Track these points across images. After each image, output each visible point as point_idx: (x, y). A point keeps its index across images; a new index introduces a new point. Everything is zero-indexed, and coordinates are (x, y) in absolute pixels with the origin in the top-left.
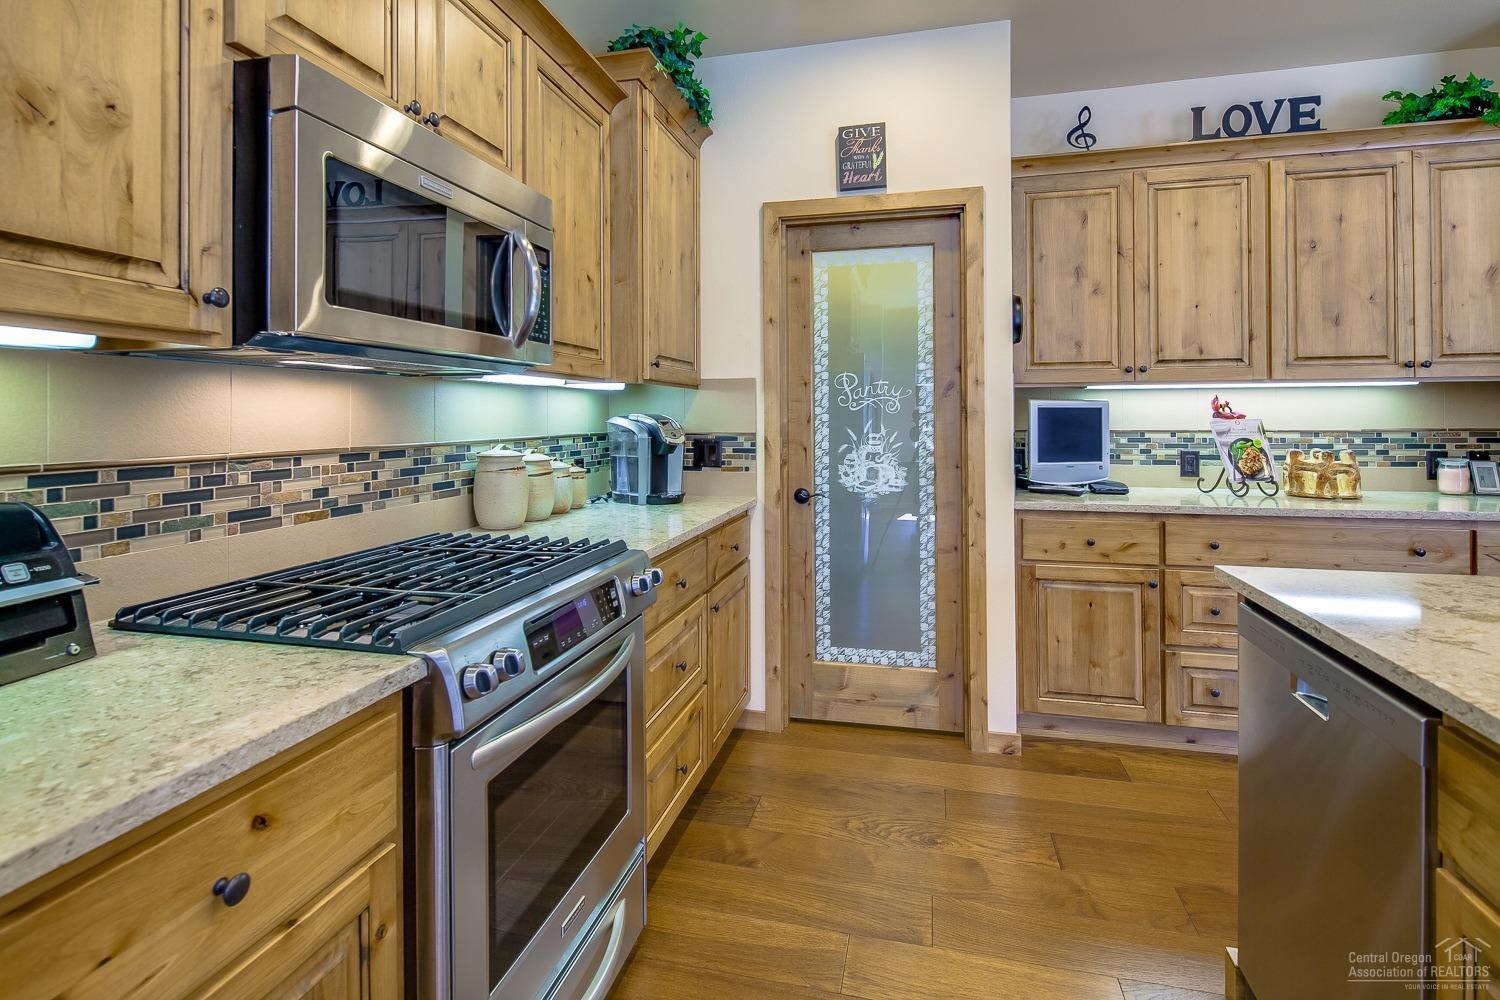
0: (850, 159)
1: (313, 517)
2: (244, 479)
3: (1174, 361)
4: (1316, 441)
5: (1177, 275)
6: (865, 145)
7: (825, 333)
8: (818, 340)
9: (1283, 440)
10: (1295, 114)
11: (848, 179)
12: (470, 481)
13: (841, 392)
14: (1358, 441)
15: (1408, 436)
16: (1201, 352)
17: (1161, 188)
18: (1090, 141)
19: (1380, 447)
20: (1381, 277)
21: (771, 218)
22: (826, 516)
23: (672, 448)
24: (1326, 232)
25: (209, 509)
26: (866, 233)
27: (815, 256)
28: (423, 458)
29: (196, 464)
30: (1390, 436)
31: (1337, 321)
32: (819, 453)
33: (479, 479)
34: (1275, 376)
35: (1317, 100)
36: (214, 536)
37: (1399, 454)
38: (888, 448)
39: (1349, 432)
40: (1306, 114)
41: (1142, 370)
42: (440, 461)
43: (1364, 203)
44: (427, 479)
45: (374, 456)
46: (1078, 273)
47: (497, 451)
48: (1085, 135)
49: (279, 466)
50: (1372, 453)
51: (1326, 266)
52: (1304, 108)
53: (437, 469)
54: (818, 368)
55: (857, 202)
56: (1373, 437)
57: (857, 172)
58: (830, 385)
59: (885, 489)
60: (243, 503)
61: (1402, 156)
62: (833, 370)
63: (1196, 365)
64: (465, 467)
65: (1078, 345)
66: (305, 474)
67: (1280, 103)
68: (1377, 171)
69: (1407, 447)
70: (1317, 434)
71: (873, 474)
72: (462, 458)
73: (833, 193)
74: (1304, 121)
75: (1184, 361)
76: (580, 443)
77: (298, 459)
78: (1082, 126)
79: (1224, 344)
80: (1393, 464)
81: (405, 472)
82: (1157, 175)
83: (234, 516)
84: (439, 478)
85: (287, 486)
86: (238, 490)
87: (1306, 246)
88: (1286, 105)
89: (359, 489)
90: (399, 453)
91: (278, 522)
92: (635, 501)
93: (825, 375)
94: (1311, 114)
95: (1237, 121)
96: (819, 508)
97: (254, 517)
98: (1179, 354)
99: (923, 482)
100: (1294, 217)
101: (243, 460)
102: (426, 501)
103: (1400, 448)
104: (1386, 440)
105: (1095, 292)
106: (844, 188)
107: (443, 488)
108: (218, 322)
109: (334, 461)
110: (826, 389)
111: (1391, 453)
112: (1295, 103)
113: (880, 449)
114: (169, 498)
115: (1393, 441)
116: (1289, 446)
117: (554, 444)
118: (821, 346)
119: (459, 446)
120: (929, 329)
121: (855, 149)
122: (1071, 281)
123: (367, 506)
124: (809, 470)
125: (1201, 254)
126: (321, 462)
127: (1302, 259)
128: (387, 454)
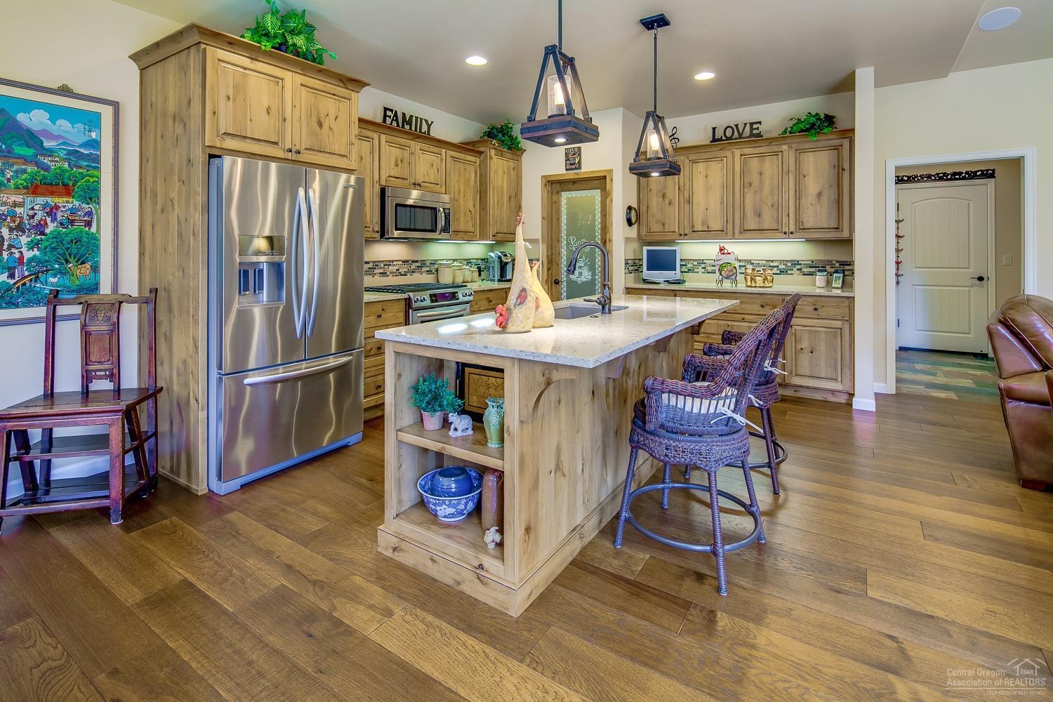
0: (568, 160)
1: (396, 276)
2: (382, 266)
3: (698, 231)
4: (772, 264)
5: (699, 198)
6: (574, 154)
7: (565, 222)
8: (563, 225)
9: (759, 264)
10: (752, 129)
11: (569, 167)
12: (437, 271)
13: (570, 243)
14: (789, 264)
15: (810, 262)
16: (708, 228)
17: (694, 162)
18: (677, 140)
19: (798, 267)
20: (776, 197)
21: (544, 181)
22: (565, 289)
23: (507, 263)
24: (755, 179)
25: (376, 271)
26: (577, 186)
27: (562, 193)
28: (423, 263)
29: (374, 262)
30: (802, 262)
31: (759, 215)
32: (563, 266)
33: (439, 270)
34: (736, 237)
35: (760, 123)
36: (377, 277)
37: (806, 270)
38: (585, 264)
39: (786, 261)
40: (755, 129)
41: (686, 235)
42: (428, 265)
43: (770, 167)
44: (424, 269)
45: (410, 262)
46: (664, 196)
47: (444, 262)
48: (674, 138)
49: (389, 263)
50: (795, 269)
51: (755, 193)
52: (755, 126)
53: (427, 266)
54: (563, 235)
55: (572, 175)
56: (795, 263)
57: (571, 164)
58: (567, 241)
59: (584, 280)
60: (382, 271)
61: (785, 147)
62: (568, 235)
63: (707, 233)
64: (436, 266)
65: (664, 224)
66: (394, 265)
67: (746, 124)
68: (775, 154)
69: (810, 267)
70: (772, 261)
71: (581, 274)
72: (435, 264)
73: (565, 172)
74: (755, 132)
75: (702, 231)
76: (480, 261)
77: (393, 261)
78: (673, 135)
79: (716, 225)
80: (804, 275)
81: (418, 267)
82: (692, 157)
83: (380, 273)
84: (428, 269)
85: (390, 268)
86: (381, 268)
87: (748, 185)
88: (748, 125)
89: (406, 270)
90: (417, 262)
91: (388, 276)
92: (494, 280)
93: (565, 237)
94: (758, 129)
95: (729, 133)
96: (563, 286)
97: (384, 274)
98: (700, 228)
99: (597, 277)
100: (743, 172)
101: (382, 261)
102: (424, 274)
103: (806, 267)
104: (801, 264)
105: (670, 204)
106: (567, 170)
107: (429, 272)
108: (378, 235)
109: (401, 263)
110: (565, 242)
111: (803, 270)
112: (752, 124)
113: (583, 265)
114: (369, 268)
115: (804, 264)
116: (761, 266)
117: (468, 262)
118: (564, 227)
119: (434, 260)
120: (599, 220)
121: (570, 156)
122: (661, 199)
123: (408, 274)
124: (559, 273)
125: (708, 188)
126: (398, 263)
127: (746, 190)
128: (413, 262)
